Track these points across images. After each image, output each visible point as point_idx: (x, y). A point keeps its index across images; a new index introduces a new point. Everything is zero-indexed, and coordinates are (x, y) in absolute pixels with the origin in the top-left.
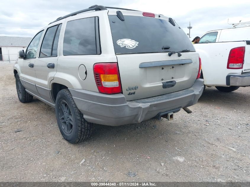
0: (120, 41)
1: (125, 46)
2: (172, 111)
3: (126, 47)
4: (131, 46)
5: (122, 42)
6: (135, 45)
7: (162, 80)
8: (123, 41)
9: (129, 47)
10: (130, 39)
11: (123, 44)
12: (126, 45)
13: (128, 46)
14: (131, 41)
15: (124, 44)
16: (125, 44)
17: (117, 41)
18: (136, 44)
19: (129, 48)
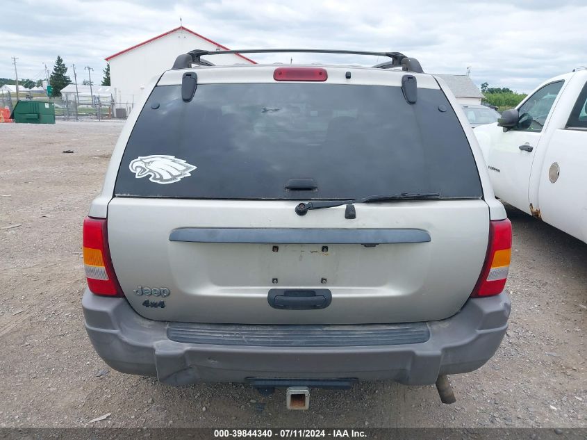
0: (141, 160)
1: (150, 176)
2: (307, 383)
3: (151, 179)
4: (166, 176)
5: (145, 163)
6: (179, 176)
7: (275, 280)
8: (149, 163)
9: (161, 179)
10: (173, 157)
11: (145, 170)
12: (152, 172)
13: (158, 176)
14: (174, 161)
15: (148, 170)
16: (150, 171)
17: (132, 162)
18: (186, 170)
19: (158, 182)
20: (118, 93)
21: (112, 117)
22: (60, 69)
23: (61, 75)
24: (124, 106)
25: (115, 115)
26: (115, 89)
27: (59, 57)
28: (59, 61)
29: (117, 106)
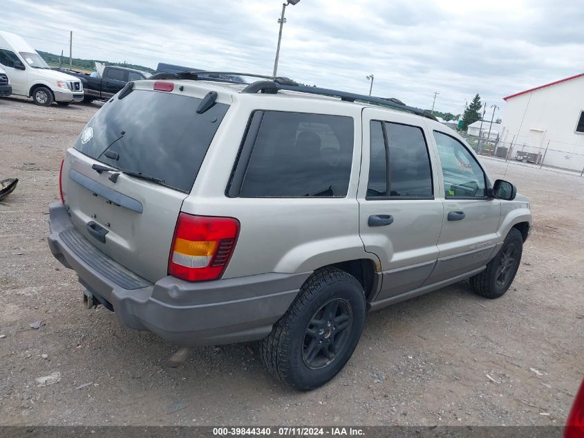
7: (95, 216)
20: (505, 132)
21: (492, 154)
22: (475, 106)
23: (474, 112)
24: (507, 146)
25: (495, 153)
26: (504, 128)
27: (478, 95)
28: (477, 98)
29: (500, 145)
